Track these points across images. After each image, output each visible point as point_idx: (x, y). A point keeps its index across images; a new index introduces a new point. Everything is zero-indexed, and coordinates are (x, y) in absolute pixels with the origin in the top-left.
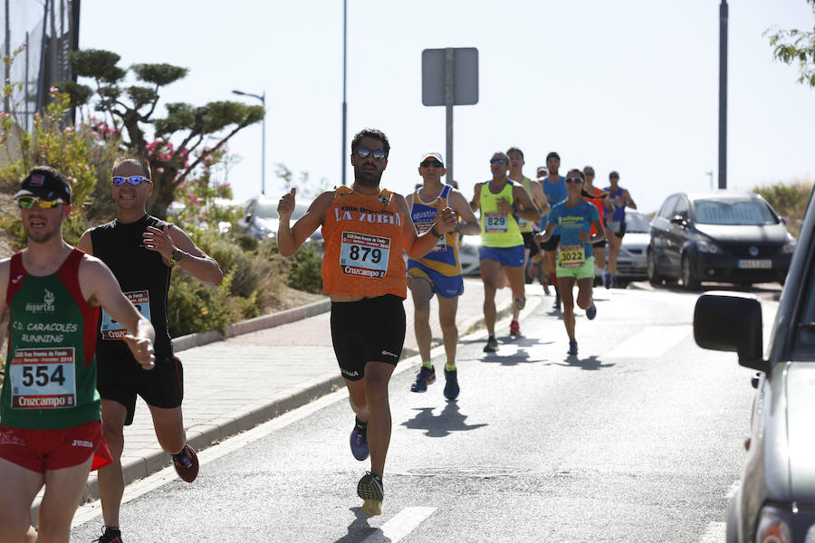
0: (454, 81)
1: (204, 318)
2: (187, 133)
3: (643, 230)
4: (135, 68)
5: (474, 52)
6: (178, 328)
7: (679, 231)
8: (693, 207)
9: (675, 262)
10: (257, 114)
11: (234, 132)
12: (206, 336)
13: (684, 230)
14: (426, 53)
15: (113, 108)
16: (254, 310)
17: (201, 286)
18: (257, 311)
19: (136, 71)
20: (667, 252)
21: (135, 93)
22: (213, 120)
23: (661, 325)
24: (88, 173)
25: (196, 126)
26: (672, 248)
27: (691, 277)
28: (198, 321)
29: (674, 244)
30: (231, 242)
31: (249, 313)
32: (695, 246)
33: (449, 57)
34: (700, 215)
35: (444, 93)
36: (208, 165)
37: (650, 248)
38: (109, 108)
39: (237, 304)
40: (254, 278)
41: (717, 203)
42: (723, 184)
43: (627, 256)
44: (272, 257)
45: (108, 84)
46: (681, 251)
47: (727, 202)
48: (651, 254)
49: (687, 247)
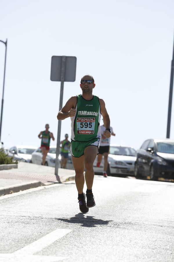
3: (133, 155)
5: (74, 59)
7: (149, 155)
8: (156, 145)
9: (147, 169)
14: (54, 58)
20: (143, 165)
26: (145, 163)
27: (154, 175)
29: (146, 161)
32: (156, 162)
33: (64, 60)
34: (159, 148)
35: (60, 76)
37: (136, 163)
41: (166, 144)
42: (168, 136)
43: (125, 165)
46: (150, 164)
47: (171, 144)
48: (136, 165)
49: (153, 162)
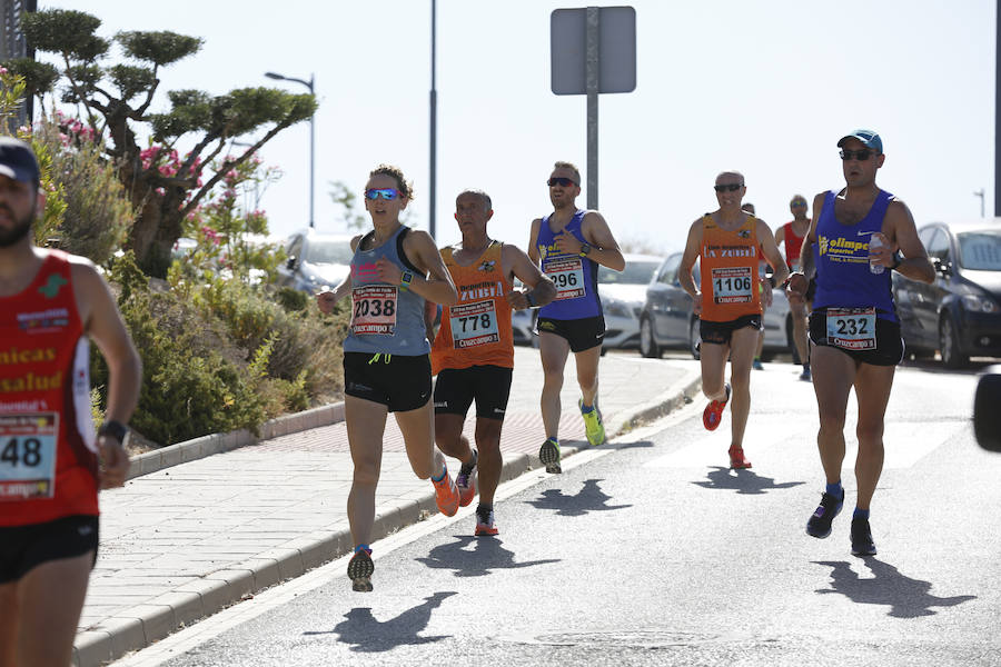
0: (599, 57)
1: (227, 410)
2: (201, 135)
4: (121, 37)
5: (630, 12)
6: (191, 426)
8: (957, 245)
9: (930, 327)
10: (304, 107)
11: (271, 134)
12: (231, 437)
13: (943, 278)
14: (558, 16)
15: (89, 98)
16: (302, 398)
17: (224, 362)
18: (307, 401)
19: (123, 43)
20: (917, 311)
21: (121, 74)
22: (240, 115)
23: (910, 421)
24: (54, 194)
25: (214, 125)
26: (925, 306)
27: (954, 349)
28: (219, 416)
29: (927, 299)
30: (268, 298)
31: (295, 404)
32: (959, 302)
33: (592, 21)
34: (967, 255)
35: (585, 75)
36: (232, 183)
38: (83, 98)
39: (276, 390)
40: (302, 352)
41: (993, 237)
44: (329, 319)
45: (82, 62)
46: (939, 311)
49: (949, 304)
